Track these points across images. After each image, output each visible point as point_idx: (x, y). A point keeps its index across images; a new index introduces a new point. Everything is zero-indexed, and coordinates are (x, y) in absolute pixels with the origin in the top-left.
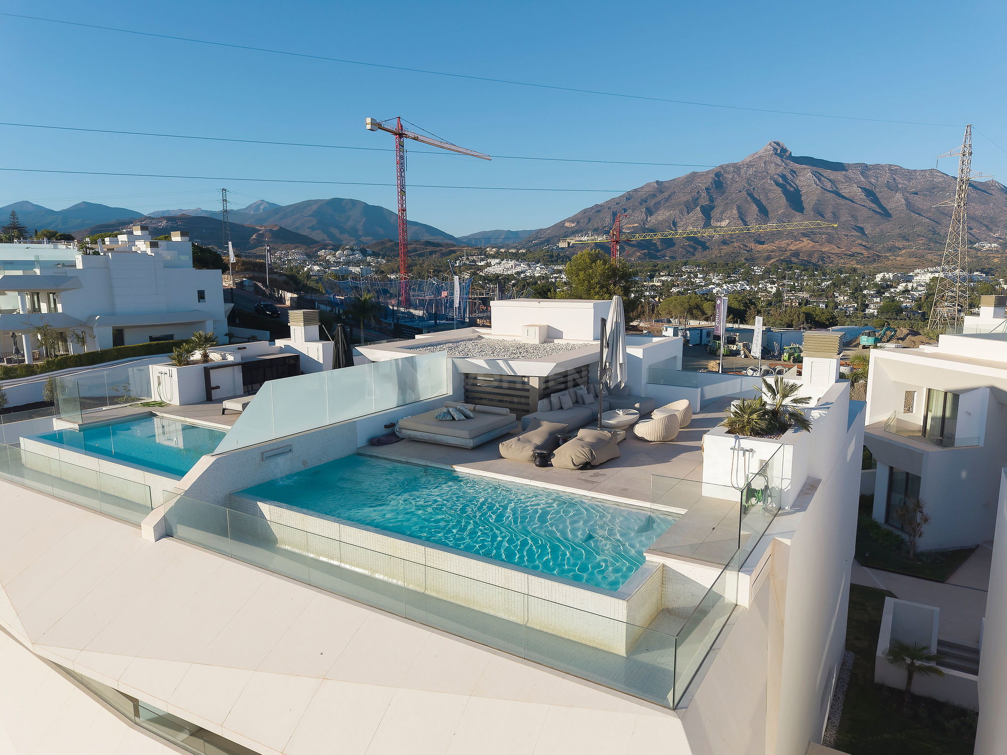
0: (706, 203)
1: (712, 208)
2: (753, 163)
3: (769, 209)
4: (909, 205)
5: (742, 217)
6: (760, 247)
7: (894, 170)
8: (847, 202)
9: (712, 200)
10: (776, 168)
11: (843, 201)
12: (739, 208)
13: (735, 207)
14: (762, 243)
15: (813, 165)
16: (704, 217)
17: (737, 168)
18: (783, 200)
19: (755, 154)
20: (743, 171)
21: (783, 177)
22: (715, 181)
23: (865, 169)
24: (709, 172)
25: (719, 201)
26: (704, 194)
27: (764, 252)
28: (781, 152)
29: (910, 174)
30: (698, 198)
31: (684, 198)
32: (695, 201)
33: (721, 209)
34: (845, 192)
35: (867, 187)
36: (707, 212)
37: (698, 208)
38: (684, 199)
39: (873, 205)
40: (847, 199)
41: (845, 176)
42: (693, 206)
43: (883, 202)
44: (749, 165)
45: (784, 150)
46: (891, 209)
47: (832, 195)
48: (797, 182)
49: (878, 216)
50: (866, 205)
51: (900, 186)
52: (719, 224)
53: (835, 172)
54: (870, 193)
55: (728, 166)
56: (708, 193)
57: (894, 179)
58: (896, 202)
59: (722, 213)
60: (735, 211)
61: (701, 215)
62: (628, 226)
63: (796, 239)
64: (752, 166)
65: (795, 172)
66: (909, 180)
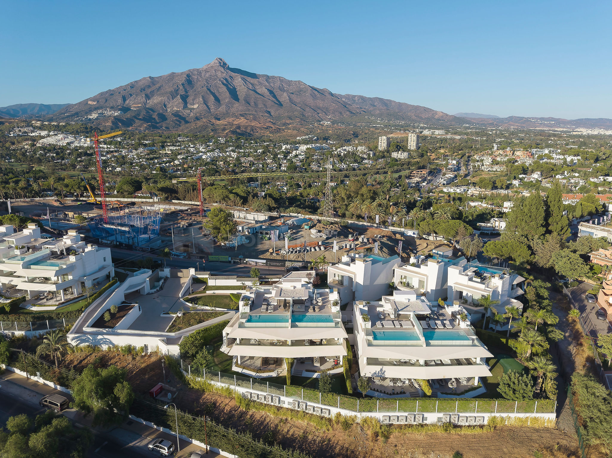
0: (183, 93)
1: (187, 96)
2: (208, 70)
3: (220, 98)
4: (291, 100)
5: (205, 103)
6: (218, 122)
7: (282, 80)
8: (261, 96)
9: (186, 91)
10: (222, 74)
11: (259, 96)
12: (203, 97)
13: (201, 96)
14: (219, 119)
15: (241, 74)
16: (183, 102)
17: (199, 72)
18: (228, 94)
19: (209, 64)
20: (203, 75)
21: (226, 80)
22: (187, 80)
23: (267, 78)
24: (182, 73)
25: (191, 92)
26: (181, 87)
27: (221, 126)
28: (224, 65)
29: (289, 83)
30: (178, 90)
31: (169, 88)
32: (177, 91)
33: (192, 97)
34: (259, 91)
35: (270, 89)
36: (184, 98)
37: (179, 96)
38: (169, 90)
39: (274, 99)
40: (261, 95)
41: (258, 81)
42: (175, 95)
43: (278, 97)
44: (206, 71)
45: (225, 64)
46: (282, 101)
47: (253, 92)
48: (234, 83)
49: (277, 105)
50: (270, 99)
51: (285, 89)
52: (192, 107)
53: (253, 79)
54: (271, 92)
55: (193, 70)
56: (184, 87)
57: (282, 85)
58: (284, 97)
59: (193, 100)
60: (201, 99)
61: (181, 101)
62: (134, 105)
63: (237, 117)
64: (208, 72)
65: (232, 78)
66: (289, 86)
